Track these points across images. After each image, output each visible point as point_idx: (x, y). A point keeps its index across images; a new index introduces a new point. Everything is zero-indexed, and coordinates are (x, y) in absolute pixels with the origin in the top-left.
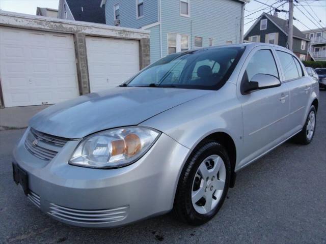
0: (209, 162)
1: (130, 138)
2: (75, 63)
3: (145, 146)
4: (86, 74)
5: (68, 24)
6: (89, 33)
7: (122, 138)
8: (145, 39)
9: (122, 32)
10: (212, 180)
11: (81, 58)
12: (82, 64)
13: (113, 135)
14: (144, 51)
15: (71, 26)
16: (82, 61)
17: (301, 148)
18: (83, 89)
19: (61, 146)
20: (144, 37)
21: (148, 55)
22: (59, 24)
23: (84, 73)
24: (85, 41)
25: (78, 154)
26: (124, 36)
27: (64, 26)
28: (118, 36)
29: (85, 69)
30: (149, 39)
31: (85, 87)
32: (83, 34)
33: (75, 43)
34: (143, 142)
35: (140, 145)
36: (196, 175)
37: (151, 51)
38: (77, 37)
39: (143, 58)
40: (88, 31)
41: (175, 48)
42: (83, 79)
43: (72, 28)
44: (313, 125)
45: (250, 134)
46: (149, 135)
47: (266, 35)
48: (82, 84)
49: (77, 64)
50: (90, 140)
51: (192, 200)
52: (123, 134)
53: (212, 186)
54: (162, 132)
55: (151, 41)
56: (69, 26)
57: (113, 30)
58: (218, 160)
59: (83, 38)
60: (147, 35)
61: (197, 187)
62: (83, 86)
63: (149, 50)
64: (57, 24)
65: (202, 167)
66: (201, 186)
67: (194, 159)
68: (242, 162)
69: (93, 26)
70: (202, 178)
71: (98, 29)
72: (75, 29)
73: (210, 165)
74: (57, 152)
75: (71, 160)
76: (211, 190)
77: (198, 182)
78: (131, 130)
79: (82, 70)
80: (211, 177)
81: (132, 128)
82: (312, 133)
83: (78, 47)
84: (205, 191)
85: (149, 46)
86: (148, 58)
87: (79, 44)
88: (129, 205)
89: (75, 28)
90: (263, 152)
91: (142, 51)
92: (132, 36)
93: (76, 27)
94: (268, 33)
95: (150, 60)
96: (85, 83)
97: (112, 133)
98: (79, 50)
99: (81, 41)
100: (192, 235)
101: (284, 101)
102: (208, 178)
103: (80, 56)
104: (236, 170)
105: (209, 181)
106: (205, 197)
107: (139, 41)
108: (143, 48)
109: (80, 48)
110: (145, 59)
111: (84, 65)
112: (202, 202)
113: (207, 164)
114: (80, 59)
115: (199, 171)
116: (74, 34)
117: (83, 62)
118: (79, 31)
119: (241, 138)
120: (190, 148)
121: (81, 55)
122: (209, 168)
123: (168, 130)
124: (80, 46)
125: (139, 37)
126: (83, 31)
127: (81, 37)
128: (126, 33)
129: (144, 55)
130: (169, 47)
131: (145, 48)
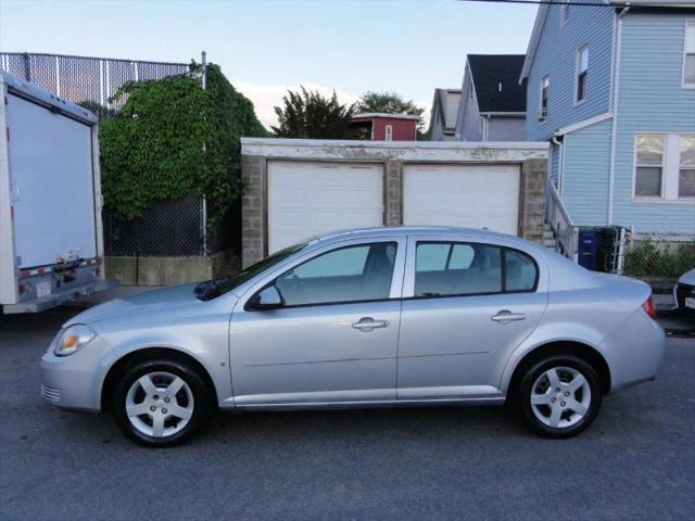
5: (374, 147)
6: (410, 159)
8: (537, 160)
9: (480, 152)
11: (391, 204)
12: (391, 214)
14: (530, 187)
15: (379, 150)
16: (392, 209)
20: (533, 156)
21: (539, 195)
24: (402, 172)
26: (483, 158)
27: (367, 151)
28: (468, 158)
29: (396, 222)
30: (545, 160)
32: (399, 161)
33: (385, 177)
38: (388, 168)
39: (527, 201)
40: (408, 156)
41: (660, 169)
43: (380, 153)
56: (375, 151)
57: (458, 149)
59: (399, 169)
60: (542, 152)
64: (357, 149)
69: (418, 147)
71: (428, 151)
72: (386, 155)
83: (389, 185)
87: (390, 179)
89: (385, 153)
91: (527, 186)
92: (502, 157)
93: (386, 151)
98: (390, 190)
99: (394, 173)
103: (389, 200)
107: (520, 164)
108: (527, 181)
109: (392, 186)
110: (532, 202)
111: (394, 215)
114: (388, 204)
116: (383, 164)
117: (393, 211)
118: (392, 157)
121: (392, 197)
124: (392, 182)
125: (520, 158)
126: (400, 157)
127: (394, 168)
128: (487, 153)
129: (531, 194)
130: (638, 168)
131: (533, 179)
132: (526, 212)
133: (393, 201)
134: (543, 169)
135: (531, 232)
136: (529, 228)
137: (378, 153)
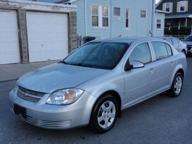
0: (107, 104)
1: (72, 93)
2: (18, 32)
3: (78, 96)
4: (25, 41)
5: (13, 2)
6: (29, 9)
7: (68, 93)
9: (55, 8)
10: (108, 113)
12: (23, 33)
13: (64, 92)
14: (72, 22)
16: (22, 31)
17: (171, 99)
18: (23, 53)
19: (42, 96)
20: (72, 11)
21: (75, 25)
22: (6, 2)
23: (24, 40)
24: (26, 15)
25: (49, 100)
26: (56, 10)
27: (10, 3)
28: (51, 10)
29: (25, 37)
30: (76, 12)
31: (25, 51)
32: (24, 9)
33: (18, 16)
34: (77, 94)
35: (76, 95)
36: (100, 110)
37: (77, 22)
38: (20, 13)
39: (71, 28)
40: (28, 7)
41: (97, 17)
42: (24, 44)
43: (16, 5)
44: (181, 85)
45: (129, 91)
46: (80, 92)
47: (178, 2)
48: (23, 49)
49: (19, 33)
50: (54, 94)
51: (98, 121)
52: (68, 91)
53: (108, 116)
54: (85, 91)
55: (77, 14)
56: (13, 4)
57: (47, 6)
58: (111, 103)
59: (24, 13)
60: (75, 9)
61: (100, 115)
62: (23, 50)
63: (76, 21)
64: (4, 2)
65: (103, 106)
66: (103, 115)
67: (99, 102)
68: (125, 105)
69: (32, 4)
70: (103, 111)
71: (36, 6)
72: (18, 6)
73: (107, 106)
74: (40, 99)
75: (47, 102)
76: (108, 117)
77: (101, 113)
78: (72, 90)
79: (23, 37)
80: (107, 111)
81: (72, 89)
82: (180, 90)
83: (20, 20)
84: (105, 118)
85: (76, 18)
86: (75, 28)
87: (20, 17)
88: (71, 120)
90: (139, 101)
92: (62, 10)
93: (19, 4)
94: (179, 1)
95: (76, 29)
96: (25, 48)
97: (64, 91)
98: (21, 22)
99: (22, 15)
100: (98, 137)
101: (153, 72)
102: (106, 112)
104: (122, 109)
105: (106, 113)
106: (104, 120)
107: (68, 14)
108: (71, 20)
109: (22, 21)
110: (73, 28)
111: (24, 34)
112: (103, 122)
113: (105, 105)
114: (21, 29)
115: (101, 108)
116: (17, 10)
118: (21, 7)
119: (124, 93)
120: (97, 97)
121: (22, 26)
122: (106, 107)
123: (87, 90)
124: (22, 19)
125: (68, 11)
126: (24, 7)
127: (22, 12)
128: (57, 8)
129: (72, 25)
130: (92, 16)
131: (73, 20)
132: (71, 32)
133: (23, 27)
134: (75, 16)
135: (73, 39)
136: (72, 38)
137: (15, 5)
